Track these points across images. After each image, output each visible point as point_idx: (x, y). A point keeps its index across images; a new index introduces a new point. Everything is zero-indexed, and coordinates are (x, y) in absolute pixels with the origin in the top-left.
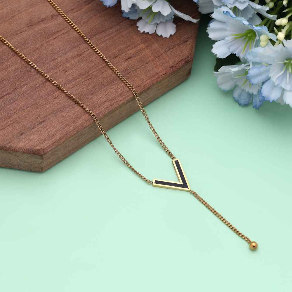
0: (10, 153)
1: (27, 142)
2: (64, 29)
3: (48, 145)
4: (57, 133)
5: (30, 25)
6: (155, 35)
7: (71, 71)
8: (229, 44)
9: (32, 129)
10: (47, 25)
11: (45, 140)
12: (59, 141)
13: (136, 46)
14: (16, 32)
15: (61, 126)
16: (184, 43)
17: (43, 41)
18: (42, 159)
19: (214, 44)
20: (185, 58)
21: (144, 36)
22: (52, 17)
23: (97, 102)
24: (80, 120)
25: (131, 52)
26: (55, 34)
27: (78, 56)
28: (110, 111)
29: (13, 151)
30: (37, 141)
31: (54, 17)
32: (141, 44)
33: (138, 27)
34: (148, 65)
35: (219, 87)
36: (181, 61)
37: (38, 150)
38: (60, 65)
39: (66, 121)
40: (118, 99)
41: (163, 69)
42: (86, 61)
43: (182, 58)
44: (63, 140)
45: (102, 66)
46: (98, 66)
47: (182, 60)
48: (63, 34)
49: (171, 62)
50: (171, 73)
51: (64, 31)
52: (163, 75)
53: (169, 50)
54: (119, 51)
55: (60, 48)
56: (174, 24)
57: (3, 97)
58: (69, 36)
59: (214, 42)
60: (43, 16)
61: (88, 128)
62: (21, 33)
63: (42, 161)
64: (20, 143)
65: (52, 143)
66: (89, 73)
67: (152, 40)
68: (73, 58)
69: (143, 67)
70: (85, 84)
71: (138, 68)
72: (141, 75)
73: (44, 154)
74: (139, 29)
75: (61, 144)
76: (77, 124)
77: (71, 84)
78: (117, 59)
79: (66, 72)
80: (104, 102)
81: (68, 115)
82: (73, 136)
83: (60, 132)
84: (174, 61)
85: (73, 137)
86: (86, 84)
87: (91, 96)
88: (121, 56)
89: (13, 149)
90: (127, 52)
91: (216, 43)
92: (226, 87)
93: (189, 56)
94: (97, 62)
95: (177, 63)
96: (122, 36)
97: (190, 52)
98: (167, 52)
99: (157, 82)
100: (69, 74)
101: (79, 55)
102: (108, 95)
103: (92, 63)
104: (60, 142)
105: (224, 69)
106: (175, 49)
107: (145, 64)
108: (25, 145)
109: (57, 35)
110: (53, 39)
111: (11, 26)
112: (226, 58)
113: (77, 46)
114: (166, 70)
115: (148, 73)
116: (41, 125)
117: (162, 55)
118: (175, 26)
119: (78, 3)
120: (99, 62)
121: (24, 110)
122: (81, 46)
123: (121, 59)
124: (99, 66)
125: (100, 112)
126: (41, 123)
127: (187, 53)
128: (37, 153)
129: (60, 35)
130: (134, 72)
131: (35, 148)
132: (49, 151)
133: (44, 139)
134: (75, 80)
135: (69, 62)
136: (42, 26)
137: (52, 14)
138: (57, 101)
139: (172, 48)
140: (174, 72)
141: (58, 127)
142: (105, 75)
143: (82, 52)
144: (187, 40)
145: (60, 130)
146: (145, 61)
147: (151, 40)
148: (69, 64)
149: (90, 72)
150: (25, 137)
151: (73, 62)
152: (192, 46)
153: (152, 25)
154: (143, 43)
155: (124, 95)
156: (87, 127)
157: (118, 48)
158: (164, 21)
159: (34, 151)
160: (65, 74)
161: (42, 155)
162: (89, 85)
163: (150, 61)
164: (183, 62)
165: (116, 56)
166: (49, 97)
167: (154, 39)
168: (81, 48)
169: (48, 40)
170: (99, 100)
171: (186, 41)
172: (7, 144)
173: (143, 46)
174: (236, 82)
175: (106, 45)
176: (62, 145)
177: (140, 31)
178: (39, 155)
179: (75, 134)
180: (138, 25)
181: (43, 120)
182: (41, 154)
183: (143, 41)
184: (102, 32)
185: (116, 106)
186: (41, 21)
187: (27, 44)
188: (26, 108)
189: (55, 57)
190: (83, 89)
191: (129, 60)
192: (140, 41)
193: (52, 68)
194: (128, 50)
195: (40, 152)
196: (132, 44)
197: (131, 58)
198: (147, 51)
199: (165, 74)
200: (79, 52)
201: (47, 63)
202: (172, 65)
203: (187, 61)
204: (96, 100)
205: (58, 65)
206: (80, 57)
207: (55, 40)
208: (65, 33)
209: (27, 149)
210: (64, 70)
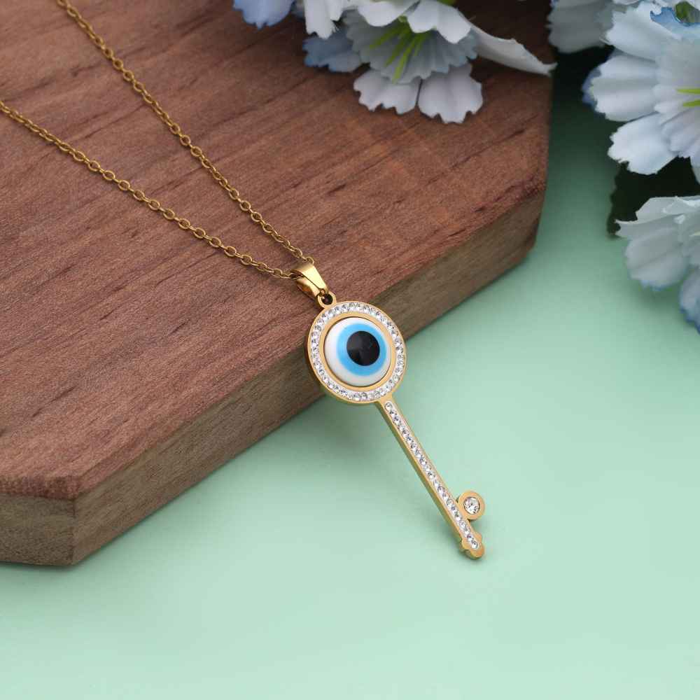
1: (17, 458)
2: (115, 109)
3: (94, 463)
4: (119, 425)
6: (417, 115)
7: (152, 232)
8: (667, 127)
9: (34, 415)
10: (59, 98)
11: (82, 448)
12: (130, 450)
13: (358, 153)
15: (132, 401)
16: (512, 136)
18: (73, 512)
19: (615, 131)
20: (523, 183)
21: (381, 120)
22: (75, 74)
23: (247, 322)
24: (195, 381)
25: (342, 171)
26: (89, 123)
27: (171, 187)
30: (53, 454)
31: (81, 74)
32: (373, 144)
33: (358, 94)
34: (403, 205)
35: (634, 276)
36: (509, 190)
37: (59, 481)
38: (111, 215)
39: (148, 387)
41: (453, 217)
42: (199, 200)
43: (513, 183)
44: (141, 447)
47: (512, 187)
48: (117, 122)
49: (477, 195)
50: (480, 230)
51: (118, 115)
52: (457, 233)
53: (468, 159)
54: (305, 166)
56: (473, 81)
58: (134, 127)
59: (615, 126)
60: (44, 72)
61: (221, 406)
63: (73, 520)
65: (104, 457)
67: (410, 131)
68: (154, 194)
69: (388, 212)
70: (200, 270)
71: (370, 218)
72: (383, 238)
73: (81, 494)
74: (363, 100)
75: (134, 462)
76: (185, 393)
77: (155, 273)
78: (300, 190)
79: (133, 236)
80: (270, 323)
81: (153, 368)
82: (173, 433)
83: (132, 420)
84: (487, 193)
85: (172, 439)
86: (202, 272)
87: (225, 307)
88: (313, 183)
90: (331, 171)
91: (622, 130)
92: (658, 274)
93: (533, 175)
95: (499, 199)
96: (309, 125)
97: (536, 163)
98: (460, 167)
99: (436, 257)
100: (143, 243)
101: (174, 184)
103: (219, 207)
104: (133, 455)
105: (654, 208)
106: (484, 155)
107: (394, 203)
108: (13, 468)
109: (95, 127)
110: (82, 139)
112: (660, 172)
113: (165, 157)
114: (464, 220)
115: (406, 230)
116: (63, 403)
117: (443, 174)
118: (479, 86)
119: (156, 31)
122: (176, 157)
123: (313, 191)
125: (259, 354)
126: (65, 394)
127: (525, 167)
128: (57, 493)
129: (107, 127)
130: (360, 228)
131: (48, 475)
132: (95, 483)
133: (77, 446)
134: (165, 260)
136: (44, 100)
137: (72, 63)
138: (113, 324)
139: (477, 154)
140: (490, 226)
141: (124, 405)
143: (183, 174)
145: (130, 414)
146: (393, 195)
147: (405, 132)
150: (13, 443)
152: (539, 145)
153: (403, 84)
154: (379, 141)
156: (216, 404)
157: (300, 159)
158: (446, 70)
159: (46, 485)
160: (131, 241)
161: (73, 500)
163: (407, 193)
164: (516, 194)
165: (296, 182)
166: (83, 315)
167: (413, 129)
168: (177, 162)
170: (253, 316)
171: (521, 132)
173: (379, 150)
174: (689, 257)
175: (260, 150)
176: (140, 464)
177: (364, 107)
178: (63, 499)
179: (180, 428)
180: (358, 86)
181: (68, 386)
182: (70, 496)
183: (380, 136)
184: (241, 114)
186: (38, 87)
188: (9, 352)
189: (95, 192)
190: (194, 285)
191: (339, 193)
192: (369, 136)
193: (86, 225)
194: (334, 165)
195: (66, 488)
196: (344, 146)
197: (345, 189)
198: (395, 164)
199: (462, 233)
200: (172, 173)
201: (70, 213)
202: (481, 205)
203: (529, 191)
204: (244, 319)
205: (107, 216)
206: (178, 189)
207: (90, 141)
208: (121, 119)
209: (20, 482)
210: (128, 230)
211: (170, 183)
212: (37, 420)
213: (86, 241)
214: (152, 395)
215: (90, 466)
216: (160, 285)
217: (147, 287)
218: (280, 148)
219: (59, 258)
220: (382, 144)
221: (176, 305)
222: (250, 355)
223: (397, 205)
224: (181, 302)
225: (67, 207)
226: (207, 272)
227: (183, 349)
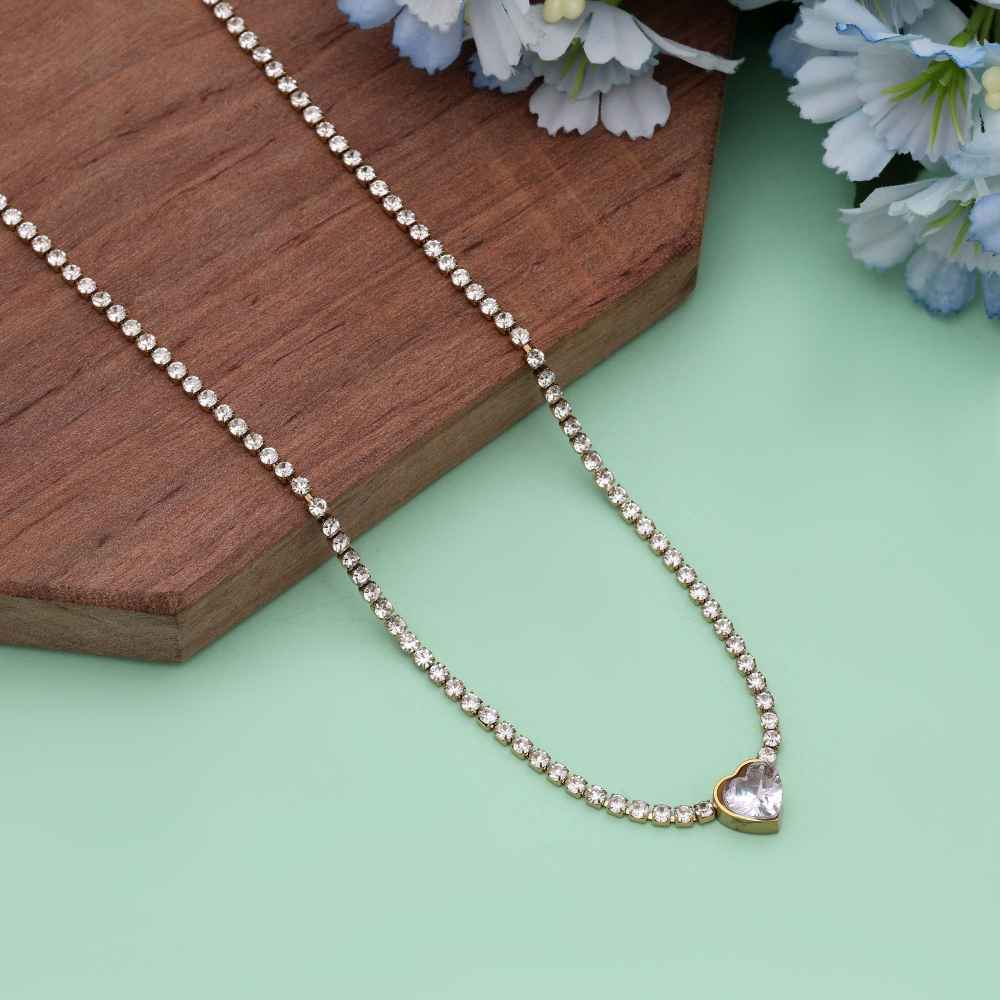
0: (66, 609)
1: (120, 569)
2: (244, 143)
3: (197, 576)
4: (225, 532)
5: (129, 131)
7: (273, 299)
9: (139, 519)
10: (186, 129)
11: (185, 559)
12: (234, 562)
13: (499, 200)
14: (76, 158)
15: (239, 505)
16: (668, 181)
17: (172, 189)
18: (177, 624)
20: (674, 241)
22: (204, 99)
23: (365, 411)
25: (482, 221)
26: (215, 161)
27: (297, 242)
28: (412, 444)
29: (73, 602)
30: (155, 564)
31: (211, 98)
32: (517, 189)
34: (542, 268)
36: (658, 250)
37: (160, 596)
38: (231, 277)
40: (439, 400)
41: (594, 283)
42: (325, 259)
43: (663, 241)
44: (247, 557)
45: (379, 278)
46: (365, 276)
47: (662, 245)
48: (243, 160)
49: (623, 256)
50: (624, 296)
51: (245, 151)
52: (596, 303)
53: (617, 210)
54: (440, 218)
55: (231, 216)
57: (37, 401)
58: (262, 166)
60: (171, 96)
62: (94, 161)
63: (176, 630)
64: (96, 573)
65: (208, 570)
66: (334, 306)
67: (558, 174)
68: (279, 251)
69: (525, 275)
70: (320, 346)
71: (505, 283)
72: (516, 309)
73: (183, 610)
75: (239, 572)
77: (273, 349)
79: (254, 302)
80: (389, 412)
82: (283, 538)
83: (238, 528)
84: (634, 252)
85: (281, 544)
86: (323, 349)
87: (344, 392)
88: (447, 238)
89: (74, 594)
90: (467, 223)
93: (687, 230)
94: (363, 262)
95: (647, 260)
96: (449, 164)
97: (691, 215)
98: (608, 219)
99: (573, 331)
100: (264, 312)
101: (299, 239)
102: (401, 385)
103: (345, 268)
104: (239, 564)
106: (636, 204)
107: (533, 265)
108: (114, 580)
109: (221, 165)
110: (206, 182)
111: (59, 138)
113: (292, 205)
114: (606, 287)
115: (542, 299)
116: (168, 505)
117: (589, 228)
119: (293, 44)
120: (368, 264)
121: (108, 448)
122: (305, 204)
124: (368, 277)
125: (375, 450)
126: (171, 495)
127: (679, 219)
128: (160, 608)
129: (234, 165)
131: (149, 591)
132: (198, 597)
133: (180, 557)
134: (285, 333)
135: (266, 266)
136: (169, 132)
137: (202, 85)
139: (628, 203)
140: (635, 291)
142: (391, 312)
143: (310, 226)
144: (678, 169)
145: (236, 520)
146: (531, 255)
147: (552, 174)
148: (263, 273)
149: (339, 303)
150: (115, 552)
151: (277, 266)
152: (697, 192)
154: (522, 186)
155: (458, 386)
157: (437, 209)
159: (147, 600)
161: (175, 615)
162: (336, 349)
163: (548, 253)
164: (666, 254)
168: (304, 211)
169: (189, 187)
170: (372, 404)
171: (677, 175)
172: (53, 577)
173: (522, 197)
176: (246, 571)
178: (165, 614)
179: (289, 534)
181: (175, 486)
182: (172, 612)
183: (525, 179)
184: (378, 149)
185: (428, 424)
186: (164, 116)
187: (116, 201)
188: (117, 443)
189: (216, 248)
190: (314, 364)
191: (476, 251)
192: (511, 179)
193: (205, 290)
194: (472, 216)
195: (167, 604)
196: (485, 192)
197: (483, 245)
198: (538, 216)
199: (604, 302)
200: (299, 226)
201: (189, 273)
202: (625, 268)
203: (680, 250)
204: (362, 407)
205: (227, 278)
206: (303, 245)
207: (215, 184)
208: (250, 156)
209: (120, 596)
210: (249, 295)
211: (295, 238)
212: (142, 525)
213: (203, 310)
214: (260, 498)
215: (192, 580)
216: (277, 365)
217: (264, 367)
218: (416, 195)
219: (175, 329)
220: (526, 190)
221: (292, 389)
222: (365, 451)
223: (535, 267)
224: (299, 384)
225: (186, 266)
226: (328, 349)
227: (296, 443)
